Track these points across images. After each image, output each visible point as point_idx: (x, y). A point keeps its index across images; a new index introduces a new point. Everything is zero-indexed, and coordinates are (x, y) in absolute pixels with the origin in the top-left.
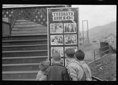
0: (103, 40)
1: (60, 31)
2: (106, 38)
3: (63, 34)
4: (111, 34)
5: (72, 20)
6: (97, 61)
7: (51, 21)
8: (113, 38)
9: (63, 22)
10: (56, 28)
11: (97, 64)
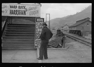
0: (61, 28)
1: (39, 24)
2: (63, 27)
3: (40, 25)
4: (66, 25)
5: (42, 21)
6: (53, 41)
7: (36, 21)
8: (67, 28)
9: (40, 22)
10: (38, 23)
11: (53, 42)
